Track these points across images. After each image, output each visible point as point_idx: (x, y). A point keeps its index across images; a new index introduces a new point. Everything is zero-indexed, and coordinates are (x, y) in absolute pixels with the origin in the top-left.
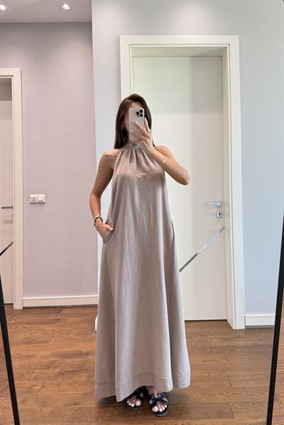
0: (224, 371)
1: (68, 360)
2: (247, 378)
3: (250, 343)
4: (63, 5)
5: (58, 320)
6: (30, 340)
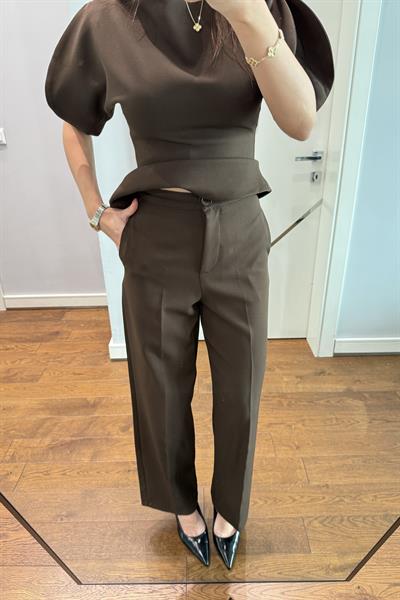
0: (298, 448)
1: (66, 419)
2: (334, 464)
3: (341, 388)
5: (57, 333)
6: (12, 374)
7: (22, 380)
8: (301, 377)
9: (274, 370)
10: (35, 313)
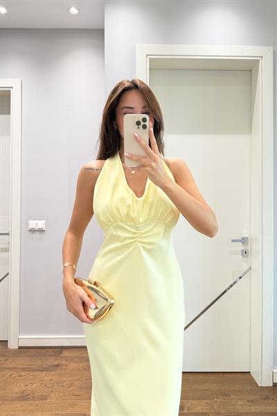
4: (70, 8)
5: (58, 365)
6: (26, 394)
7: (34, 398)
8: (252, 401)
9: (230, 396)
10: (40, 351)
